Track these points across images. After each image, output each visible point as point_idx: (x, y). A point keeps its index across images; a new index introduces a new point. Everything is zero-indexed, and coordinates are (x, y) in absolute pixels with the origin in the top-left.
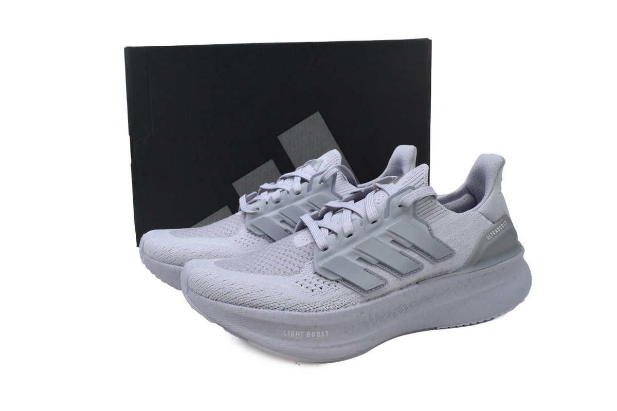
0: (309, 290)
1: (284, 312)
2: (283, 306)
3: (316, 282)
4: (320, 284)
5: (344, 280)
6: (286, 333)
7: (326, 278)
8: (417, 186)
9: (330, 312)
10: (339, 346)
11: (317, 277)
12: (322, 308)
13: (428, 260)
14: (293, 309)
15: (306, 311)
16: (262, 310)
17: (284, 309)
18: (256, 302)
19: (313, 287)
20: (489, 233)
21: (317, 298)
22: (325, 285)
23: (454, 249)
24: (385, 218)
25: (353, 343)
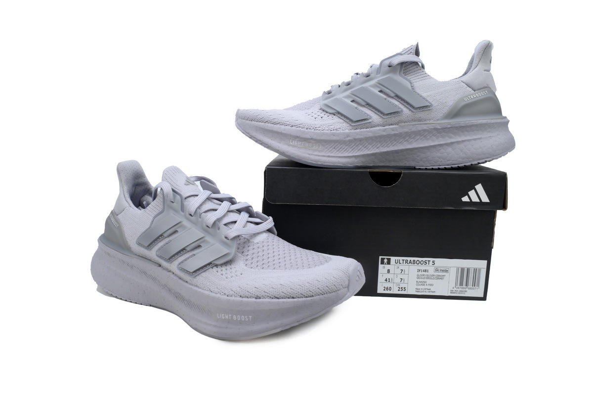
0: (313, 118)
1: (293, 127)
2: (292, 124)
3: (319, 114)
4: (322, 115)
5: (339, 113)
6: (292, 142)
7: (327, 112)
8: (403, 53)
9: (325, 131)
10: (329, 156)
11: (321, 111)
12: (319, 128)
13: (408, 108)
14: (298, 126)
15: (307, 129)
16: (278, 126)
17: (292, 126)
18: (275, 120)
19: (316, 116)
20: (467, 96)
21: (318, 123)
22: (326, 116)
23: (433, 103)
24: (377, 74)
25: (339, 157)
